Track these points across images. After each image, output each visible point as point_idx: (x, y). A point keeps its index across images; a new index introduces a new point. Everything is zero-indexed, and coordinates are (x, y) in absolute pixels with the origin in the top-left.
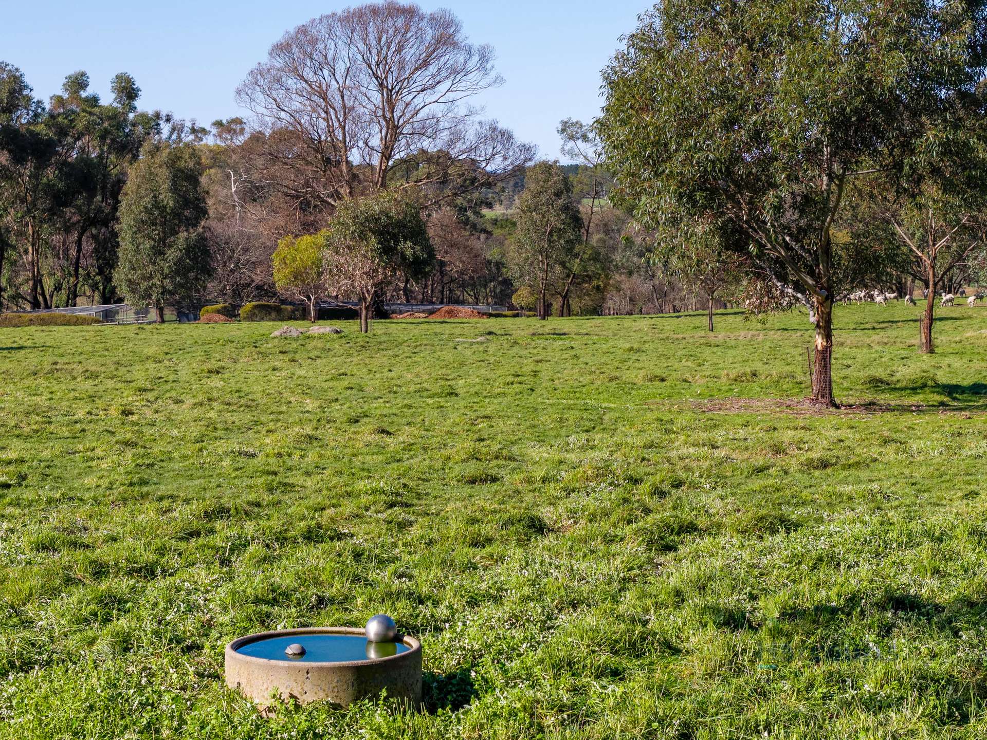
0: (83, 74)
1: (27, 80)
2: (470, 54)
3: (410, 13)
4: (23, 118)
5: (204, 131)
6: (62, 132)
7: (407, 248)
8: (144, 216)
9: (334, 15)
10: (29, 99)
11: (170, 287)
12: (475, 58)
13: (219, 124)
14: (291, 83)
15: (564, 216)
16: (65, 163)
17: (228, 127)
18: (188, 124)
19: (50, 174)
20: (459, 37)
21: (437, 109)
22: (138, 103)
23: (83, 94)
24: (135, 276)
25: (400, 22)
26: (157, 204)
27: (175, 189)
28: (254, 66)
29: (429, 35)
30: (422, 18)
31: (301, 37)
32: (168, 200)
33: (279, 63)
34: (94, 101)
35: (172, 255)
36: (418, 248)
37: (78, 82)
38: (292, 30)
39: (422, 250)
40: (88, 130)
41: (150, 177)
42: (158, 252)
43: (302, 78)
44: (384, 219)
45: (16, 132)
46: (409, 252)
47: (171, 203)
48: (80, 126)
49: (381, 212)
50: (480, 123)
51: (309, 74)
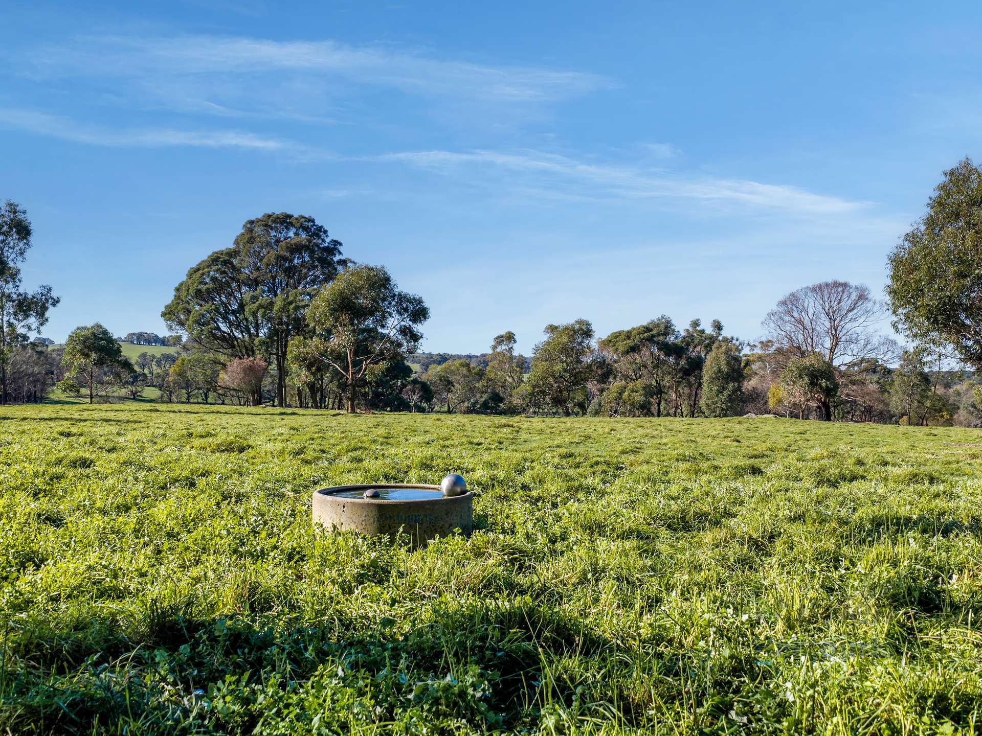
0: (698, 320)
1: (673, 322)
2: (875, 303)
3: (845, 285)
4: (671, 339)
5: (755, 346)
6: (688, 344)
7: (824, 383)
8: (714, 376)
9: (807, 288)
10: (674, 330)
11: (725, 407)
12: (878, 305)
13: (762, 343)
14: (787, 318)
15: (919, 378)
16: (690, 358)
17: (765, 345)
18: (747, 342)
19: (683, 362)
20: (870, 296)
21: (859, 330)
22: (722, 332)
23: (698, 328)
24: (710, 402)
25: (840, 289)
26: (720, 371)
27: (728, 364)
28: (769, 311)
29: (854, 296)
30: (851, 287)
31: (792, 297)
32: (725, 369)
33: (781, 309)
34: (703, 331)
35: (726, 393)
36: (828, 383)
37: (696, 324)
38: (787, 294)
39: (831, 383)
40: (700, 343)
41: (717, 358)
42: (720, 392)
43: (793, 316)
44: (811, 369)
45: (667, 343)
46: (824, 385)
47: (726, 370)
48: (696, 341)
49: (810, 365)
50: (880, 336)
51: (796, 315)
